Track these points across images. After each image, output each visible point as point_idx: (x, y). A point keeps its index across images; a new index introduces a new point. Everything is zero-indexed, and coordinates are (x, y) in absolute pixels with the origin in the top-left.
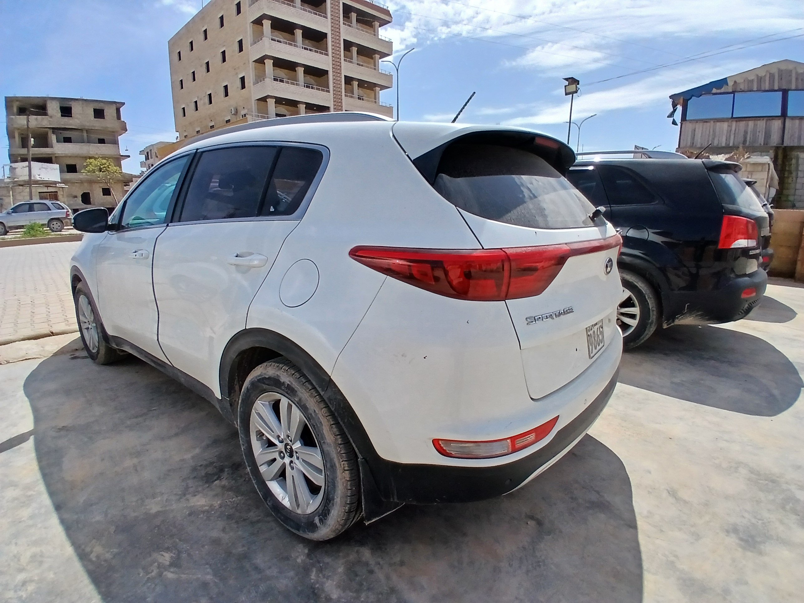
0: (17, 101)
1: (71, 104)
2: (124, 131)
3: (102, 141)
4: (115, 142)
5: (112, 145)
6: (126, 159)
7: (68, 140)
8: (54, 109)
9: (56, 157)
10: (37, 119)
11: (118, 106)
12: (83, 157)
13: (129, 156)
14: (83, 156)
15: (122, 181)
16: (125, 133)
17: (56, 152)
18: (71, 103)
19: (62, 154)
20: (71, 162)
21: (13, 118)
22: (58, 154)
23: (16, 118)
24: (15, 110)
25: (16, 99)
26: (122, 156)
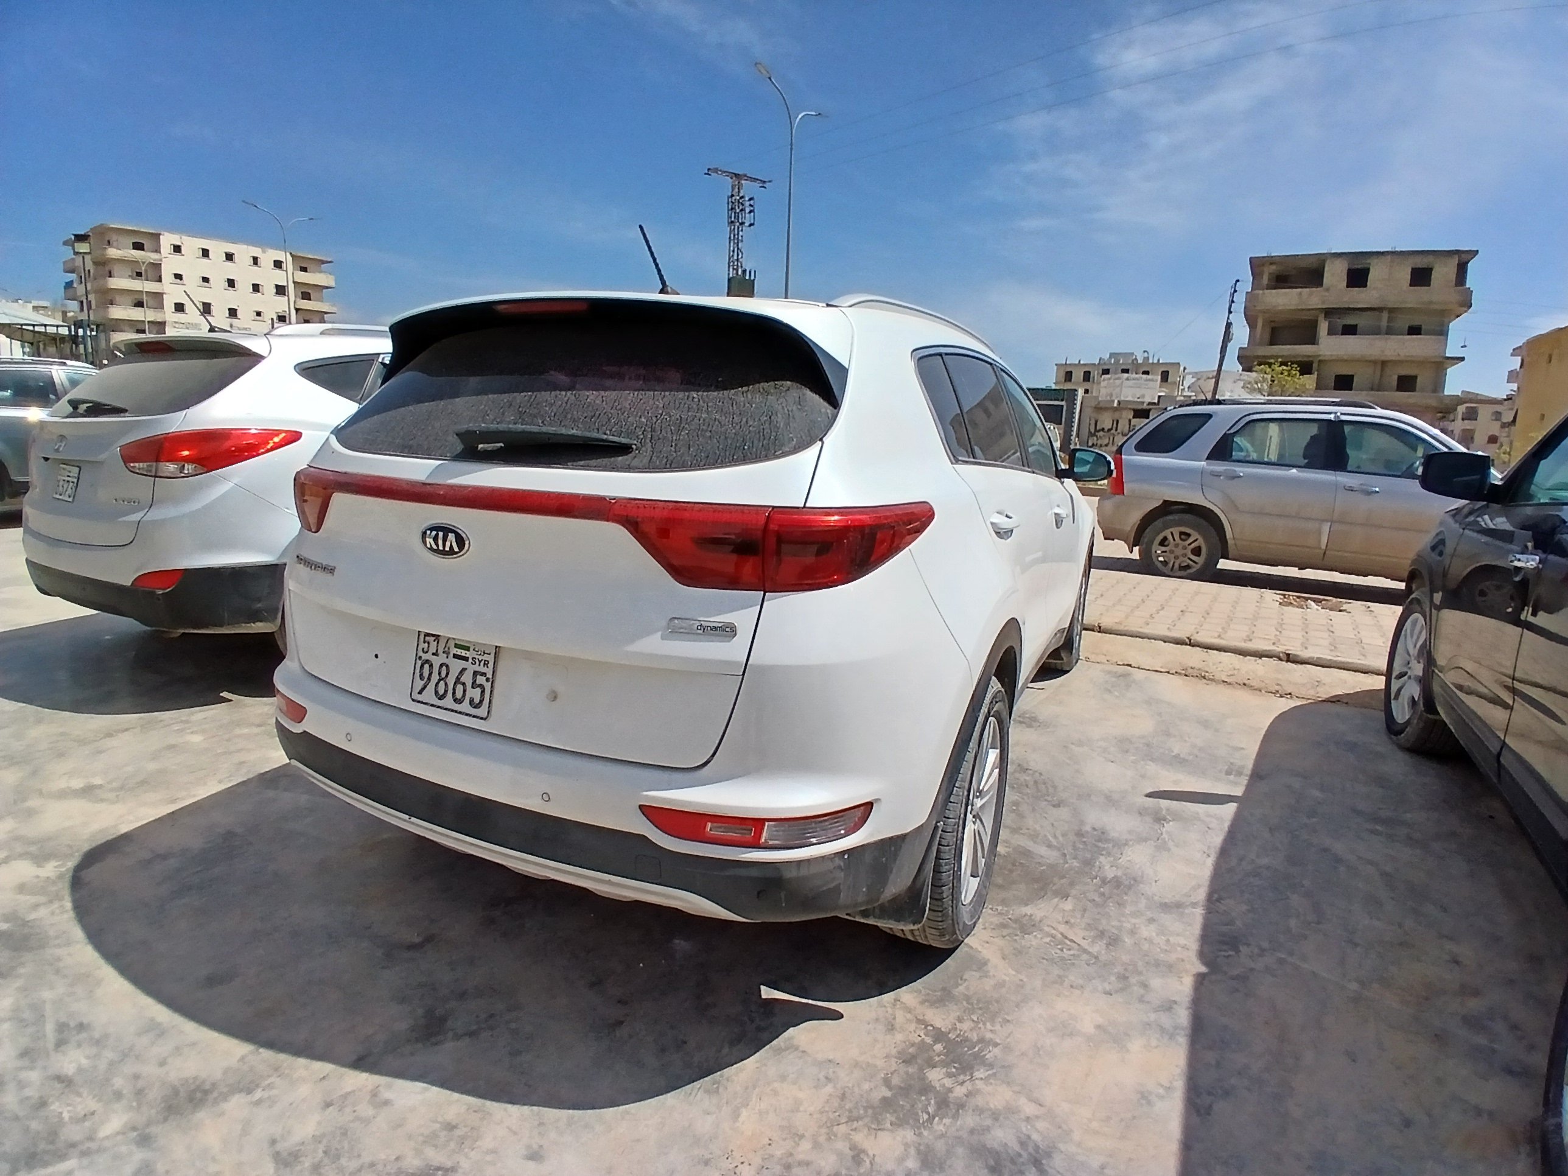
0: (1271, 264)
1: (1369, 264)
2: (1466, 309)
3: (1414, 330)
4: (1442, 332)
5: (1433, 337)
6: (1457, 363)
7: (1350, 330)
8: (1335, 275)
9: (1320, 361)
10: (1300, 294)
11: (1462, 261)
12: (1370, 361)
13: (1463, 359)
14: (1370, 359)
15: (1436, 408)
16: (1466, 312)
17: (1321, 353)
18: (1368, 261)
19: (1331, 355)
20: (1345, 371)
21: (1258, 294)
22: (1325, 355)
23: (1264, 294)
24: (1265, 280)
25: (1270, 260)
26: (1448, 358)
